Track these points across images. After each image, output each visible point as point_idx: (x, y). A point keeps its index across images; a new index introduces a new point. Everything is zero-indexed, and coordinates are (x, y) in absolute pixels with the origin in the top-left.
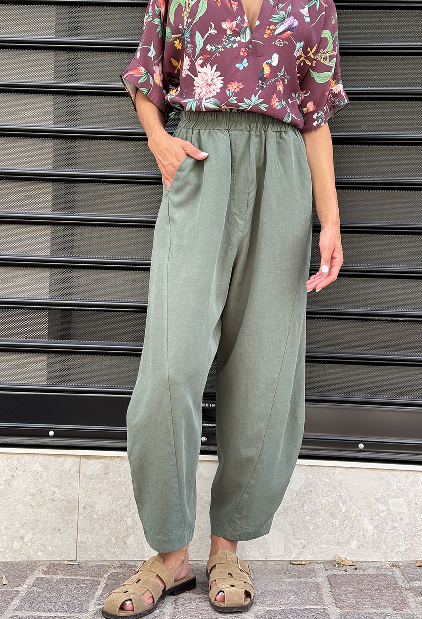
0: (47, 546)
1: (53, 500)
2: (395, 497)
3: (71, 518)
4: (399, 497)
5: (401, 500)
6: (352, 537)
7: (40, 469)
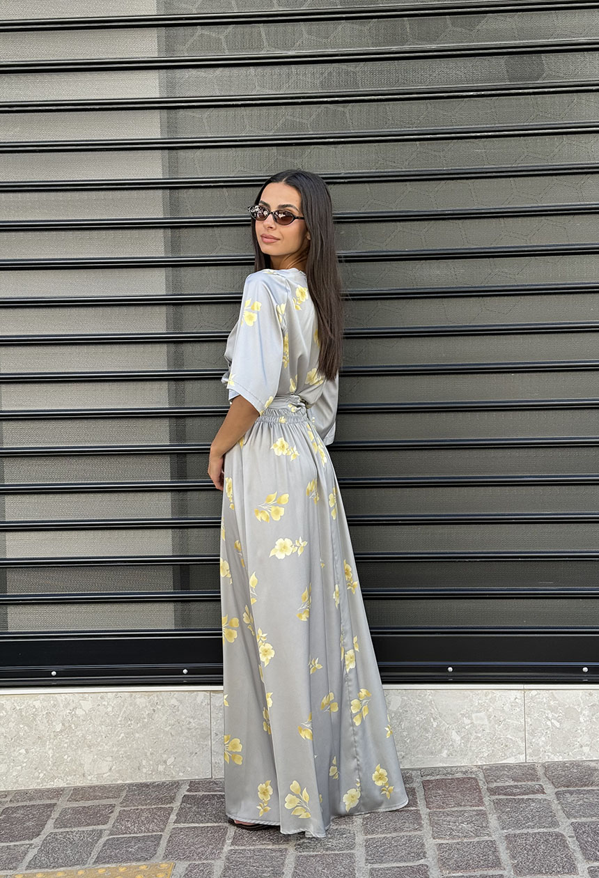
0: (187, 768)
1: (189, 729)
2: (477, 712)
3: (206, 743)
4: (481, 712)
5: (482, 714)
6: (442, 747)
7: (177, 703)
